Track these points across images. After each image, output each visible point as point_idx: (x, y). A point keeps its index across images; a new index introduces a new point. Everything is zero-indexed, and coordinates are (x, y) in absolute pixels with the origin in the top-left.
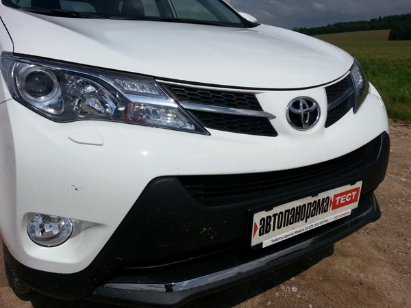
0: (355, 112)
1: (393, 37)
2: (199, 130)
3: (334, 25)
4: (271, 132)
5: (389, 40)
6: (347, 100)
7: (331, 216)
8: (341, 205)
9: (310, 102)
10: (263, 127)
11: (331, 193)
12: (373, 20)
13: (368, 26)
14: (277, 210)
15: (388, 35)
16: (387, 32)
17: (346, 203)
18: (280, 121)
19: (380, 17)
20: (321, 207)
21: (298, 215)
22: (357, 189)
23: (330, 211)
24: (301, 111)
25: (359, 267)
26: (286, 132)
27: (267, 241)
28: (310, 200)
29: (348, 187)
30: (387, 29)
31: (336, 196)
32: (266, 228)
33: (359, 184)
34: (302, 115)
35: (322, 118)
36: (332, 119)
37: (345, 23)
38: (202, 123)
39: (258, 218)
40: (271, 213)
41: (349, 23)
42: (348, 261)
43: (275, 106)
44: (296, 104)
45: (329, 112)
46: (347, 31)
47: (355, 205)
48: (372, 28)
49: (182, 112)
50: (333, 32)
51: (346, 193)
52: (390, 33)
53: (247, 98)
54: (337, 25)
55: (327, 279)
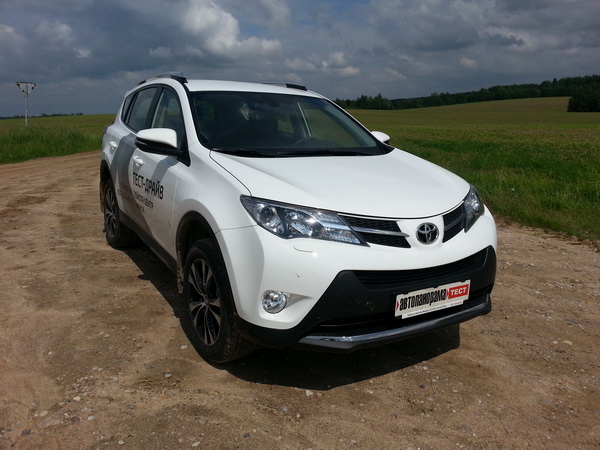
0: (466, 231)
1: (573, 108)
2: (363, 243)
3: (490, 89)
4: (407, 245)
5: (568, 111)
6: (460, 223)
7: (448, 303)
8: (455, 296)
9: (431, 226)
10: (401, 242)
11: (447, 287)
12: (545, 84)
13: (539, 91)
14: (411, 294)
15: (567, 104)
16: (565, 100)
17: (459, 295)
18: (412, 239)
19: (555, 80)
20: (441, 296)
21: (424, 300)
22: (467, 286)
23: (447, 299)
24: (426, 232)
25: (479, 357)
26: (416, 246)
27: (405, 314)
28: (432, 290)
29: (459, 284)
30: (565, 95)
31: (451, 289)
32: (404, 306)
33: (468, 282)
34: (426, 235)
35: (441, 236)
36: (448, 236)
37: (506, 87)
38: (365, 240)
39: (399, 298)
40: (407, 296)
41: (512, 87)
42: (471, 353)
43: (409, 229)
44: (422, 227)
45: (445, 232)
46: (509, 98)
47: (466, 297)
48: (544, 94)
49: (352, 232)
50: (488, 99)
51: (459, 288)
52: (570, 101)
53: (392, 225)
54: (494, 89)
55: (451, 363)
